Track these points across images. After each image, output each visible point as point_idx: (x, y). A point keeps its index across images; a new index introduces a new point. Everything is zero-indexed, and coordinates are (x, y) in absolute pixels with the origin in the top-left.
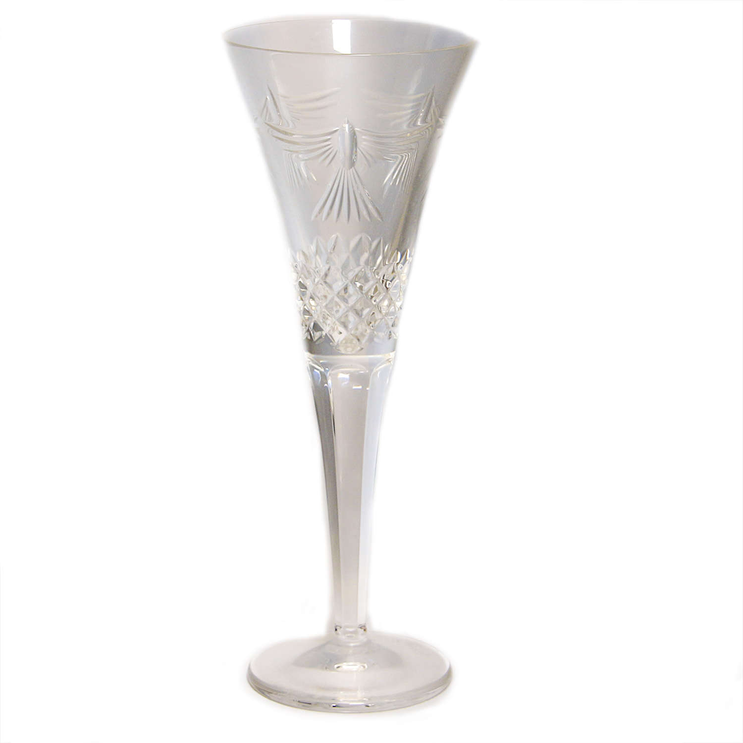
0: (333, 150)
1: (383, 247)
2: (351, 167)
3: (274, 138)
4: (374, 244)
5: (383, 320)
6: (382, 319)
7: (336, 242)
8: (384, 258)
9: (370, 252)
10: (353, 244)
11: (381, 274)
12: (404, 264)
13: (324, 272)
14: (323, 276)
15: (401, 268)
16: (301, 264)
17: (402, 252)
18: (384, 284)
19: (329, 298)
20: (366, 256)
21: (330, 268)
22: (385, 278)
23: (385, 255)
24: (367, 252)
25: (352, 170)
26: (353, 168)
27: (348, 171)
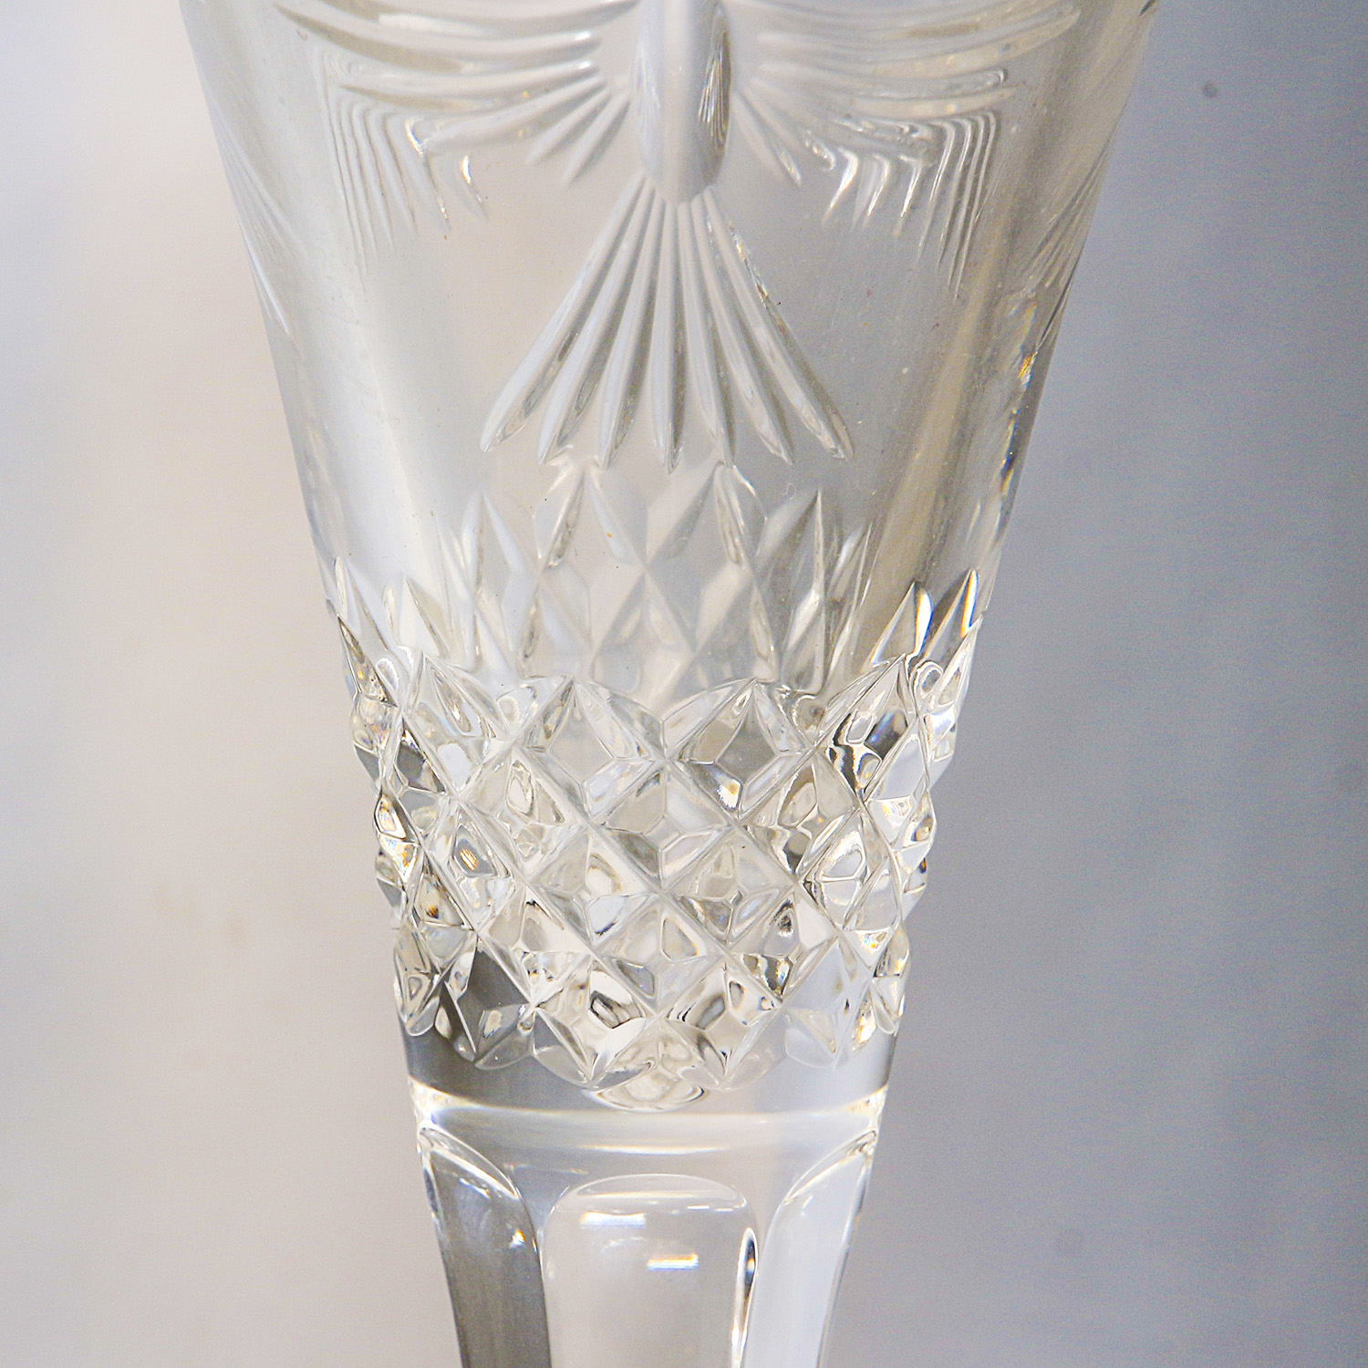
1: (827, 544)
2: (698, 191)
3: (295, 26)
5: (836, 945)
6: (830, 941)
9: (753, 566)
10: (665, 515)
11: (833, 716)
12: (945, 660)
13: (536, 707)
14: (530, 733)
15: (934, 678)
16: (411, 662)
17: (940, 594)
18: (839, 762)
19: (558, 836)
20: (730, 580)
21: (567, 693)
22: (845, 732)
23: (839, 592)
24: (738, 562)
25: (703, 201)
26: (707, 194)
27: (682, 209)
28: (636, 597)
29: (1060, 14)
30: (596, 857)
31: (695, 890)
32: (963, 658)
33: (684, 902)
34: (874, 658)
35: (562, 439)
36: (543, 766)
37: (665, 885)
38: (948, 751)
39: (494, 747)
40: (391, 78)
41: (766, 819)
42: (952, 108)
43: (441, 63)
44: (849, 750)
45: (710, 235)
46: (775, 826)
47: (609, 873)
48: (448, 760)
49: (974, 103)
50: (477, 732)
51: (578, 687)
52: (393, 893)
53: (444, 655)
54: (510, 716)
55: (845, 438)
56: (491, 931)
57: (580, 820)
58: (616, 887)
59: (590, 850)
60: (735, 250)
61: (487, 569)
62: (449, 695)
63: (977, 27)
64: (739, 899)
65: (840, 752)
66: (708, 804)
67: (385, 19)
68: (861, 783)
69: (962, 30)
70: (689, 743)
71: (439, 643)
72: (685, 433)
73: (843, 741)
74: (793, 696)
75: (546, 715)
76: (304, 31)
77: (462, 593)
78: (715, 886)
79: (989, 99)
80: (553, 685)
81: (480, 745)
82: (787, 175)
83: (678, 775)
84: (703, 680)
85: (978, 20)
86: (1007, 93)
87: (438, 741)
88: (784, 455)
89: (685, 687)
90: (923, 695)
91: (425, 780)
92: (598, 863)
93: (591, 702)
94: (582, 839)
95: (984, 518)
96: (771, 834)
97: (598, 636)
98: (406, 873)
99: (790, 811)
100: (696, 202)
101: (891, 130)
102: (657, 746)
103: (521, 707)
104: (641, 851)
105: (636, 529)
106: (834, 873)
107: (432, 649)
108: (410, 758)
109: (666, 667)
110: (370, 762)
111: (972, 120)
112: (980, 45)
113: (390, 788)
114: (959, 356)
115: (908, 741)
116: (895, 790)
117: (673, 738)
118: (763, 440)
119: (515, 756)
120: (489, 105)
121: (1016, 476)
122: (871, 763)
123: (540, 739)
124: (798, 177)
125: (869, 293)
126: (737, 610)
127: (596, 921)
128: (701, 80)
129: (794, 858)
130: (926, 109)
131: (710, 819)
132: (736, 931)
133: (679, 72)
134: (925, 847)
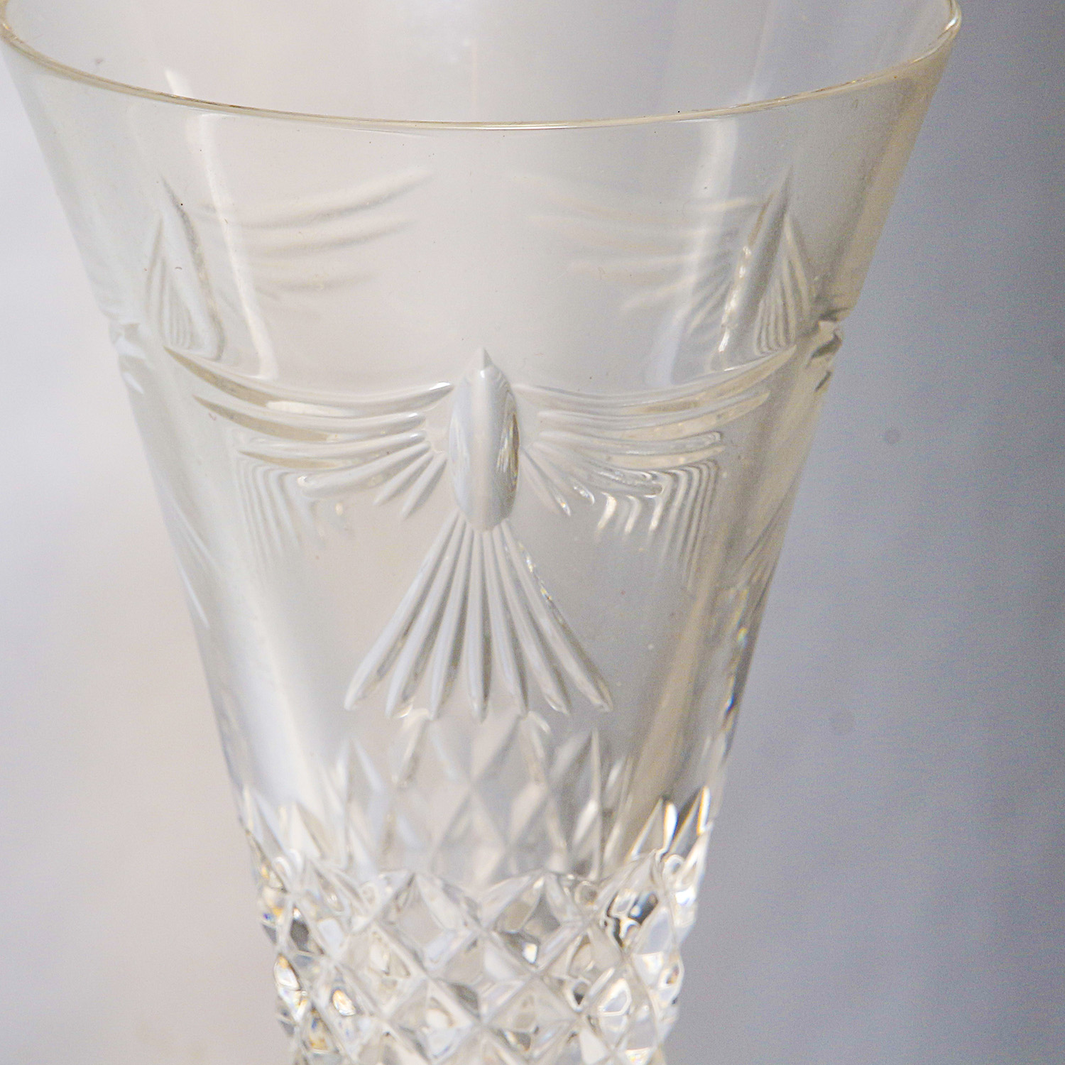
0: (429, 461)
2: (498, 523)
3: (207, 411)
4: (566, 754)
7: (421, 742)
8: (607, 815)
10: (485, 747)
11: (604, 895)
12: (685, 853)
13: (390, 891)
14: (386, 911)
15: (677, 868)
16: (299, 860)
17: (681, 805)
18: (610, 930)
19: (406, 986)
20: (531, 796)
21: (410, 882)
22: (615, 906)
23: (609, 804)
24: (537, 780)
25: (501, 528)
26: (504, 525)
27: (486, 535)
28: (464, 808)
29: (757, 394)
30: (433, 999)
31: (508, 1023)
32: (699, 853)
33: (500, 1034)
34: (634, 852)
35: (405, 697)
36: (396, 936)
37: (485, 1021)
38: (690, 917)
39: (360, 922)
40: (279, 447)
41: (560, 971)
42: (682, 460)
43: (313, 435)
44: (618, 921)
45: (506, 554)
46: (565, 977)
47: (445, 1012)
48: (326, 932)
49: (698, 456)
50: (347, 912)
51: (419, 879)
52: (289, 1029)
53: (323, 856)
54: (371, 900)
55: (607, 696)
56: (360, 1055)
57: (423, 976)
58: (451, 1022)
59: (429, 994)
60: (525, 564)
61: (356, 789)
62: (327, 886)
63: (696, 404)
64: (537, 1031)
65: (611, 922)
66: (514, 961)
67: (272, 405)
68: (627, 943)
69: (685, 406)
70: (502, 916)
71: (320, 848)
72: (492, 694)
73: (614, 913)
74: (576, 883)
75: (397, 897)
76: (214, 414)
77: (337, 806)
78: (524, 1020)
79: (707, 454)
80: (402, 877)
81: (350, 922)
82: (562, 510)
83: (492, 940)
84: (513, 869)
85: (697, 399)
86: (719, 450)
87: (319, 918)
88: (565, 711)
89: (501, 874)
90: (671, 878)
91: (311, 946)
92: (437, 1005)
93: (429, 890)
94: (424, 986)
95: (713, 747)
96: (561, 982)
97: (437, 836)
98: (299, 1012)
99: (576, 964)
100: (496, 531)
101: (637, 478)
102: (476, 919)
103: (380, 891)
104: (466, 996)
105: (464, 759)
106: (609, 1009)
107: (314, 853)
108: (300, 931)
109: (487, 859)
110: (272, 933)
111: (698, 468)
112: (699, 416)
113: (285, 951)
114: (691, 634)
115: (660, 912)
116: (652, 947)
117: (489, 912)
118: (548, 700)
119: (375, 927)
120: (350, 462)
121: (736, 717)
122: (634, 930)
123: (393, 916)
124: (569, 512)
125: (623, 593)
126: (538, 816)
127: (435, 1048)
128: (499, 444)
129: (579, 998)
130: (663, 462)
131: (518, 973)
132: (537, 1053)
133: (483, 437)
134: (675, 989)
